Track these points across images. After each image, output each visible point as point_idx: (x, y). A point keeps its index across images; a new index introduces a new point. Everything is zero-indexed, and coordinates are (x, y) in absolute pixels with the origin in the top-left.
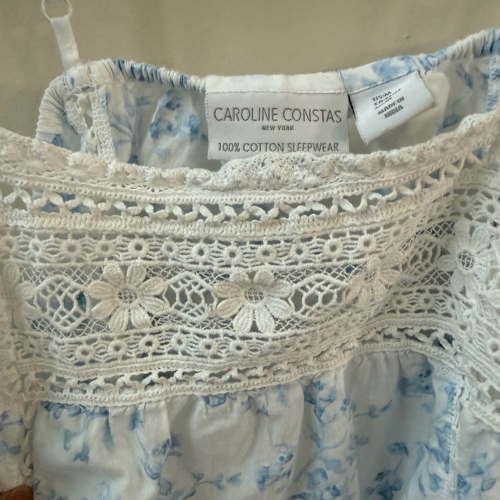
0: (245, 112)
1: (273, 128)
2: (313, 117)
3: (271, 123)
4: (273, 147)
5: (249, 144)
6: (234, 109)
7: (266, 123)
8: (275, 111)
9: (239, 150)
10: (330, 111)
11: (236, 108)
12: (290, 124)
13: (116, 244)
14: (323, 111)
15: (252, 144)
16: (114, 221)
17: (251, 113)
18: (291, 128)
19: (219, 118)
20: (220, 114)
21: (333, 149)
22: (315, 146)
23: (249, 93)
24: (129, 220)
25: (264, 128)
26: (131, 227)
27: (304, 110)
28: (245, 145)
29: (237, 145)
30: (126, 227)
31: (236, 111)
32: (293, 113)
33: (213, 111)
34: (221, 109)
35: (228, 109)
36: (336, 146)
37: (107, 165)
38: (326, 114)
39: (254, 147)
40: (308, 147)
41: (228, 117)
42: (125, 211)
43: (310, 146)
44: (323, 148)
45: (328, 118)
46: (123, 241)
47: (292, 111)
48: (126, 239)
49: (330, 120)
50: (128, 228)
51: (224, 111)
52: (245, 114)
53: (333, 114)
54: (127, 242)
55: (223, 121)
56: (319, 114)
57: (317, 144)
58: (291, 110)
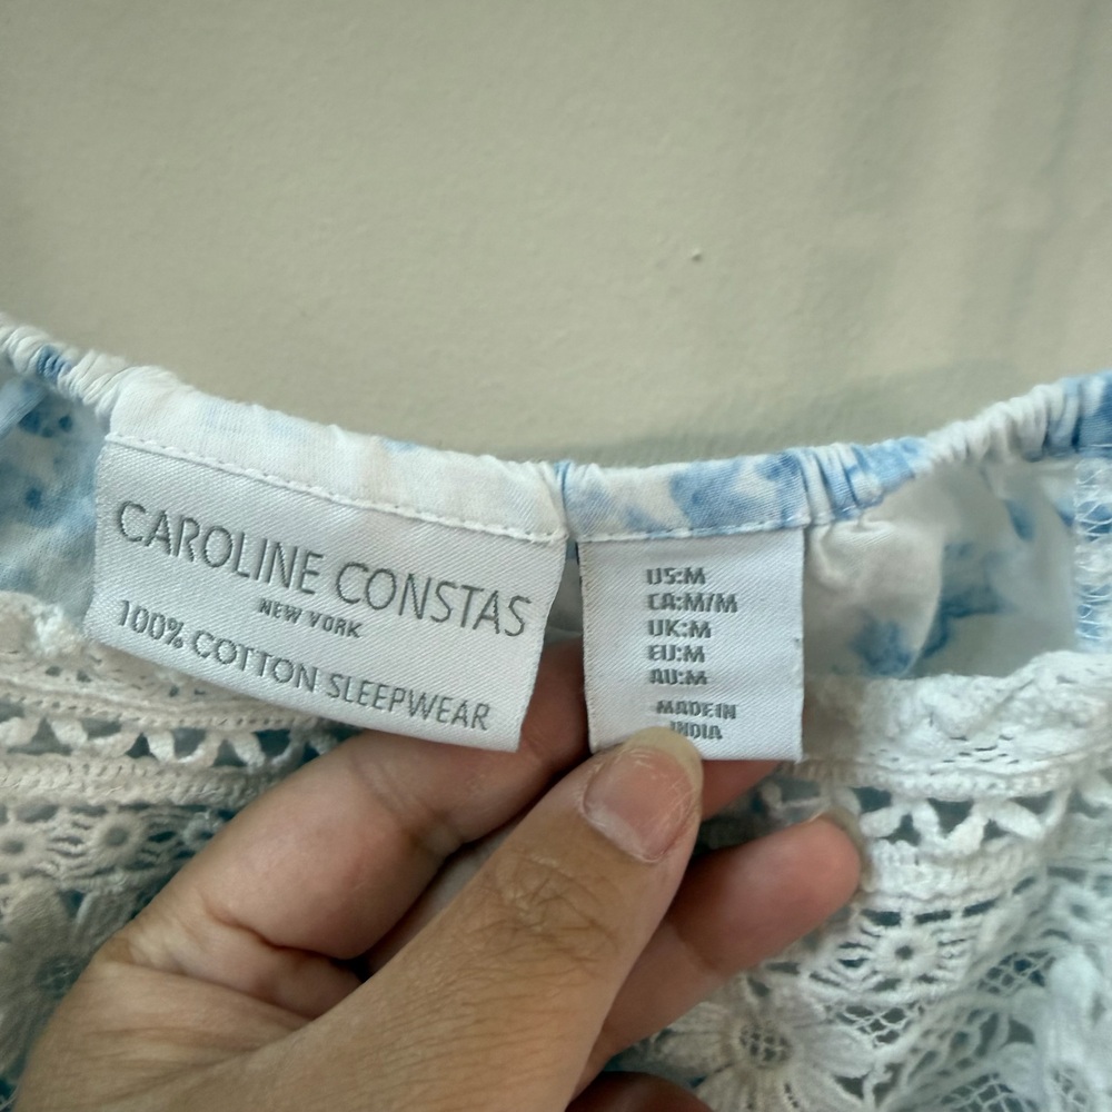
0: (216, 540)
1: (293, 615)
2: (433, 607)
3: (290, 597)
4: (281, 670)
5: (212, 638)
6: (182, 520)
7: (275, 591)
8: (312, 564)
9: (179, 643)
10: (495, 594)
11: (190, 520)
12: (352, 614)
13: (53, 835)
14: (472, 590)
15: (221, 643)
16: (48, 771)
17: (234, 545)
18: (352, 630)
19: (131, 534)
20: (136, 524)
21: (470, 719)
22: (416, 699)
23: (243, 481)
24: (94, 770)
25: (265, 607)
26: (97, 787)
27: (411, 577)
28: (200, 634)
29: (176, 626)
30: (83, 788)
31: (187, 530)
32: (370, 580)
33: (114, 507)
34: (142, 509)
35: (163, 516)
36: (481, 712)
37: (32, 619)
38: (479, 601)
39: (224, 650)
40: (394, 701)
41: (160, 538)
42: (83, 749)
43: (398, 696)
44: (441, 711)
45: (482, 617)
46: (76, 824)
47: (368, 575)
48: (81, 818)
49: (487, 626)
50: (90, 792)
51: (150, 518)
52: (216, 546)
53: (504, 604)
54: (86, 828)
55: (140, 547)
56: (456, 598)
57: (423, 697)
58: (366, 570)
